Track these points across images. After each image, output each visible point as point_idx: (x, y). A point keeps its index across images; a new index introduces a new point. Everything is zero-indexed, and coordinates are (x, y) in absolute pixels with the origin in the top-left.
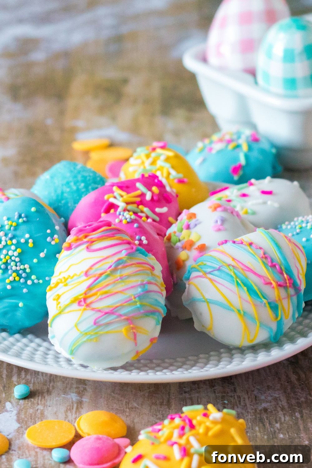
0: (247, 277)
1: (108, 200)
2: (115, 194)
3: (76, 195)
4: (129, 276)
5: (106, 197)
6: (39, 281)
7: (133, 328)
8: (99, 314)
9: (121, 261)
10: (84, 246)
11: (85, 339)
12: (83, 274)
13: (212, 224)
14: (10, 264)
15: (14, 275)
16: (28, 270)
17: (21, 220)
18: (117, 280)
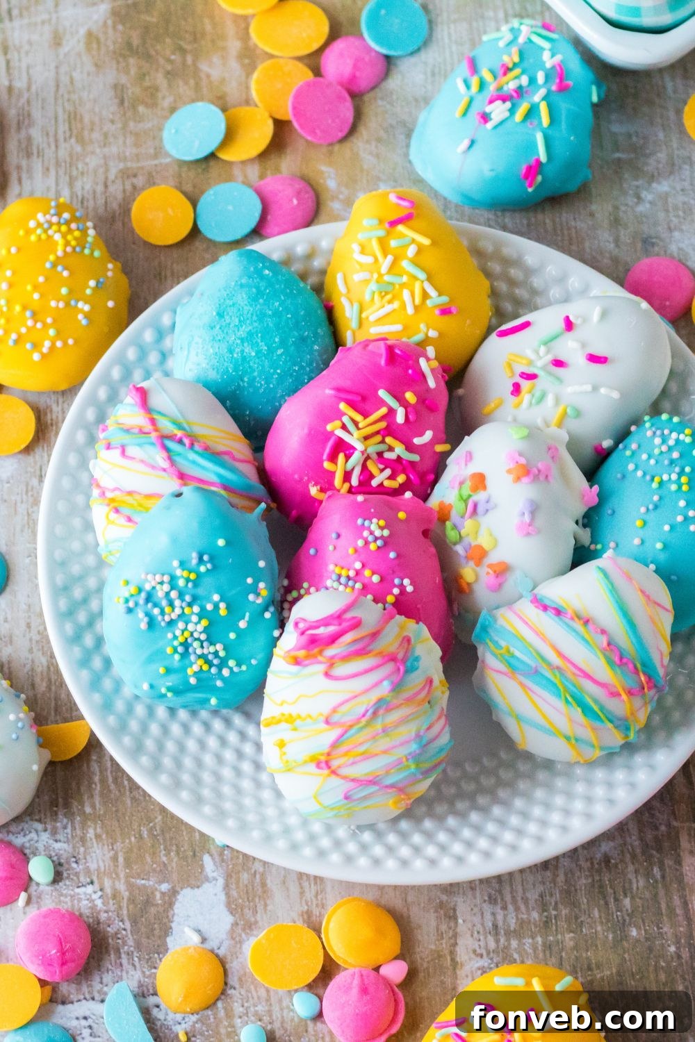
0: (581, 689)
1: (332, 433)
2: (345, 419)
4: (396, 725)
5: (329, 427)
6: (241, 667)
7: (404, 799)
8: (351, 785)
9: (382, 702)
10: (320, 668)
11: (330, 814)
12: (323, 718)
13: (516, 520)
14: (191, 645)
15: (200, 662)
16: (222, 654)
17: (202, 569)
18: (377, 734)
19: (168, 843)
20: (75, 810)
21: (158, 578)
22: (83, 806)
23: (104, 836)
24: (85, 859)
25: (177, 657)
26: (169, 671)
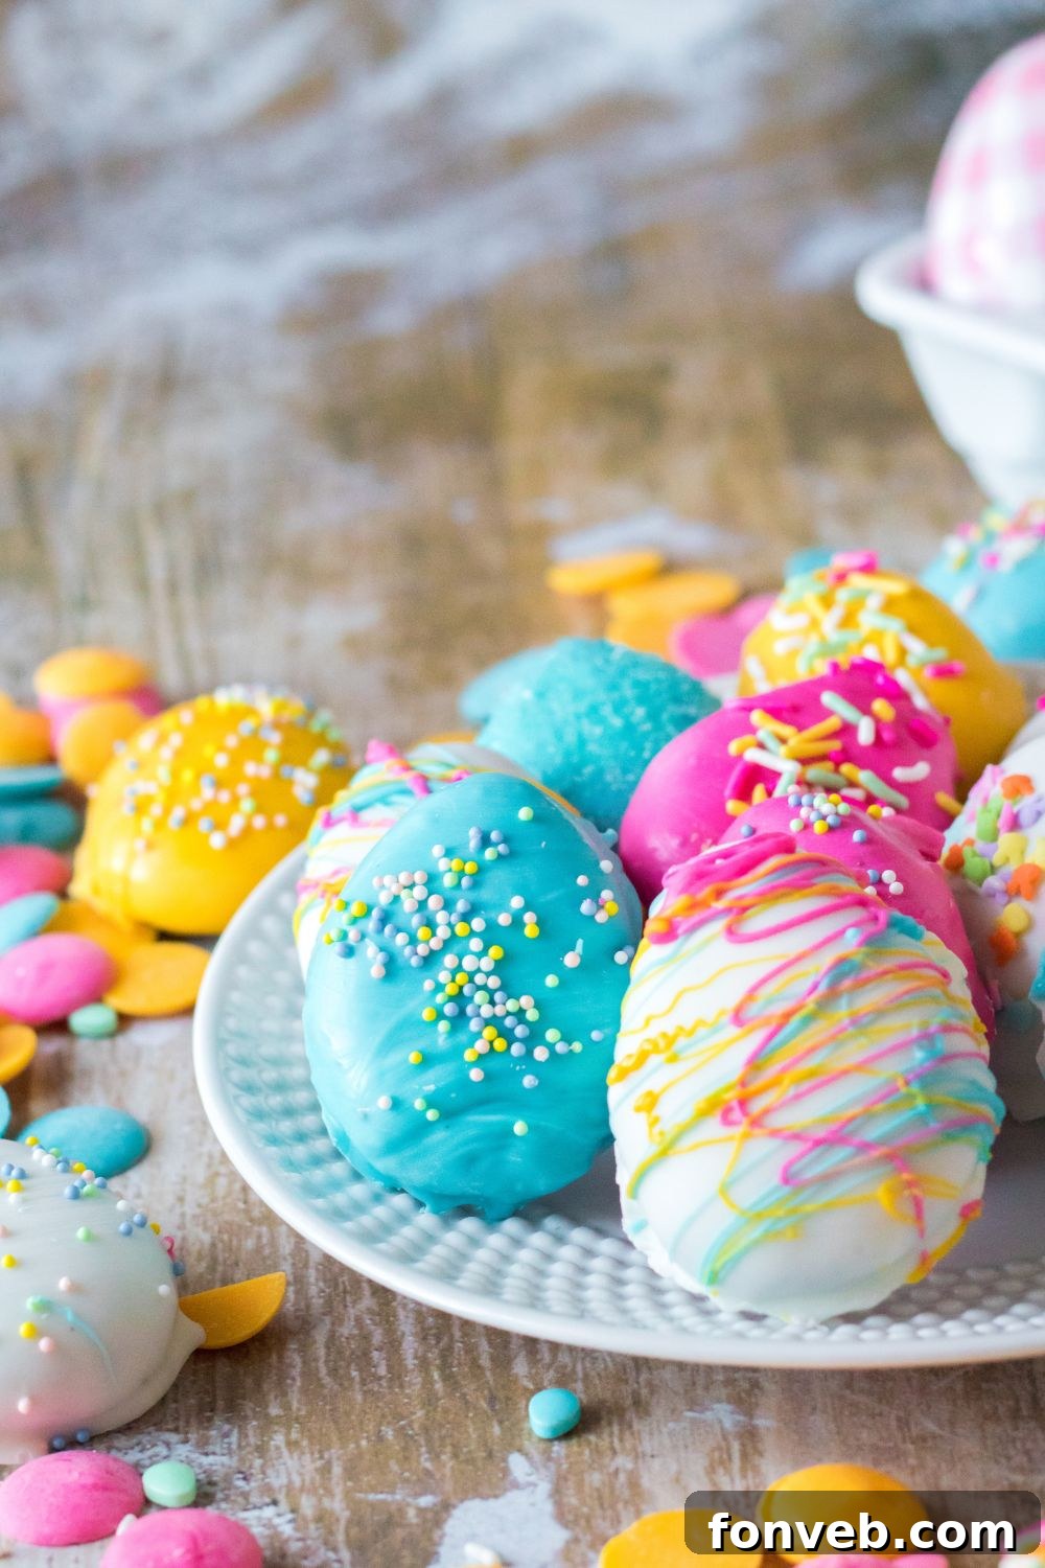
1: (740, 757)
2: (762, 735)
3: (624, 745)
4: (880, 1013)
5: (734, 748)
6: (570, 1045)
7: (910, 1184)
8: (795, 1148)
9: (846, 967)
10: (718, 926)
11: (757, 1233)
12: (726, 1018)
14: (472, 998)
15: (489, 1032)
16: (532, 1015)
17: (489, 854)
18: (842, 1030)
19: (437, 1444)
20: (249, 1413)
21: (403, 878)
22: (267, 1407)
23: (305, 1443)
24: (264, 1473)
25: (443, 1026)
26: (427, 1061)
